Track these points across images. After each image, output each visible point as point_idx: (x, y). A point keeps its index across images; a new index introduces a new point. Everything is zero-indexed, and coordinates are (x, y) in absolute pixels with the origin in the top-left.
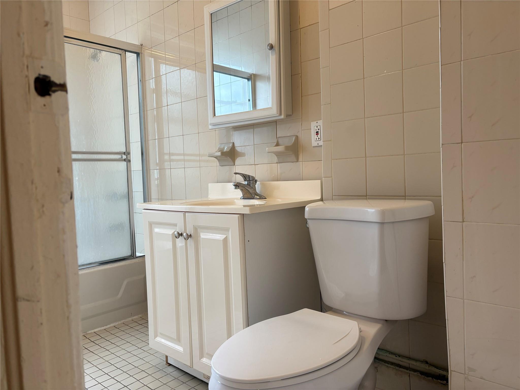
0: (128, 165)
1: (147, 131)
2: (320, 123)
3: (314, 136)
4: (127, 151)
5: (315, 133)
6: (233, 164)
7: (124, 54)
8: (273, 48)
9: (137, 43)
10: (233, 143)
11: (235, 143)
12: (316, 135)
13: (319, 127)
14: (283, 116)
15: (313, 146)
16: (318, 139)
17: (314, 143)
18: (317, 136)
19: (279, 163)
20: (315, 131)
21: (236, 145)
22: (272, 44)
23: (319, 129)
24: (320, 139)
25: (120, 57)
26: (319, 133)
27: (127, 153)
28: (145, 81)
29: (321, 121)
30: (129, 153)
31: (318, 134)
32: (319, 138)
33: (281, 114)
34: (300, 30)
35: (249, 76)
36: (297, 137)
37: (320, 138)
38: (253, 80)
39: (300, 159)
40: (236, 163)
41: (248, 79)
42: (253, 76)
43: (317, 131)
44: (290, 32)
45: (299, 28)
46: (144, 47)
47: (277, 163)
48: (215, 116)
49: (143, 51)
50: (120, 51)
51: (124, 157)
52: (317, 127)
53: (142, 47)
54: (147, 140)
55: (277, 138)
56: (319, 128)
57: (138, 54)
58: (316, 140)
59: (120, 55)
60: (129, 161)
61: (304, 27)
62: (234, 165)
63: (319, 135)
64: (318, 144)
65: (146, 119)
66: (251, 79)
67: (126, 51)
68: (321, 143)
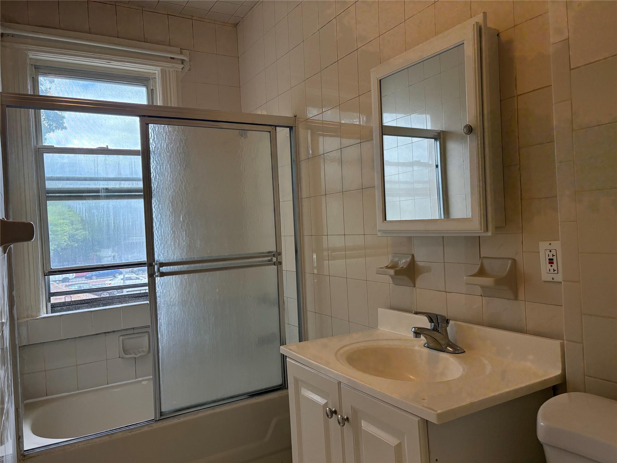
0: (279, 268)
1: (302, 225)
2: (557, 245)
3: (545, 266)
4: (278, 252)
5: (548, 261)
6: (413, 285)
7: (274, 131)
8: (473, 130)
9: (290, 115)
10: (413, 256)
11: (415, 255)
12: (549, 264)
13: (554, 252)
14: (491, 233)
15: (543, 279)
16: (552, 271)
17: (546, 276)
18: (552, 266)
19: (485, 297)
20: (548, 258)
21: (416, 259)
22: (471, 126)
23: (553, 256)
24: (556, 272)
25: (269, 135)
26: (555, 261)
27: (278, 254)
28: (299, 161)
29: (559, 243)
30: (280, 254)
31: (553, 263)
32: (554, 270)
33: (487, 230)
34: (517, 97)
35: (436, 134)
36: (514, 261)
37: (556, 269)
38: (442, 140)
39: (521, 296)
40: (417, 286)
41: (436, 139)
42: (441, 134)
43: (551, 257)
44: (501, 101)
45: (516, 95)
46: (298, 119)
47: (481, 296)
48: (386, 220)
49: (297, 124)
50: (270, 127)
51: (274, 259)
52: (550, 251)
53: (296, 119)
54: (301, 236)
55: (480, 258)
56: (555, 254)
57: (291, 128)
58: (550, 272)
59: (270, 132)
60: (280, 263)
61: (524, 94)
62: (415, 286)
63: (554, 266)
64: (553, 279)
65: (300, 209)
66: (440, 138)
67: (276, 126)
68: (559, 278)
